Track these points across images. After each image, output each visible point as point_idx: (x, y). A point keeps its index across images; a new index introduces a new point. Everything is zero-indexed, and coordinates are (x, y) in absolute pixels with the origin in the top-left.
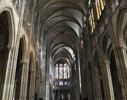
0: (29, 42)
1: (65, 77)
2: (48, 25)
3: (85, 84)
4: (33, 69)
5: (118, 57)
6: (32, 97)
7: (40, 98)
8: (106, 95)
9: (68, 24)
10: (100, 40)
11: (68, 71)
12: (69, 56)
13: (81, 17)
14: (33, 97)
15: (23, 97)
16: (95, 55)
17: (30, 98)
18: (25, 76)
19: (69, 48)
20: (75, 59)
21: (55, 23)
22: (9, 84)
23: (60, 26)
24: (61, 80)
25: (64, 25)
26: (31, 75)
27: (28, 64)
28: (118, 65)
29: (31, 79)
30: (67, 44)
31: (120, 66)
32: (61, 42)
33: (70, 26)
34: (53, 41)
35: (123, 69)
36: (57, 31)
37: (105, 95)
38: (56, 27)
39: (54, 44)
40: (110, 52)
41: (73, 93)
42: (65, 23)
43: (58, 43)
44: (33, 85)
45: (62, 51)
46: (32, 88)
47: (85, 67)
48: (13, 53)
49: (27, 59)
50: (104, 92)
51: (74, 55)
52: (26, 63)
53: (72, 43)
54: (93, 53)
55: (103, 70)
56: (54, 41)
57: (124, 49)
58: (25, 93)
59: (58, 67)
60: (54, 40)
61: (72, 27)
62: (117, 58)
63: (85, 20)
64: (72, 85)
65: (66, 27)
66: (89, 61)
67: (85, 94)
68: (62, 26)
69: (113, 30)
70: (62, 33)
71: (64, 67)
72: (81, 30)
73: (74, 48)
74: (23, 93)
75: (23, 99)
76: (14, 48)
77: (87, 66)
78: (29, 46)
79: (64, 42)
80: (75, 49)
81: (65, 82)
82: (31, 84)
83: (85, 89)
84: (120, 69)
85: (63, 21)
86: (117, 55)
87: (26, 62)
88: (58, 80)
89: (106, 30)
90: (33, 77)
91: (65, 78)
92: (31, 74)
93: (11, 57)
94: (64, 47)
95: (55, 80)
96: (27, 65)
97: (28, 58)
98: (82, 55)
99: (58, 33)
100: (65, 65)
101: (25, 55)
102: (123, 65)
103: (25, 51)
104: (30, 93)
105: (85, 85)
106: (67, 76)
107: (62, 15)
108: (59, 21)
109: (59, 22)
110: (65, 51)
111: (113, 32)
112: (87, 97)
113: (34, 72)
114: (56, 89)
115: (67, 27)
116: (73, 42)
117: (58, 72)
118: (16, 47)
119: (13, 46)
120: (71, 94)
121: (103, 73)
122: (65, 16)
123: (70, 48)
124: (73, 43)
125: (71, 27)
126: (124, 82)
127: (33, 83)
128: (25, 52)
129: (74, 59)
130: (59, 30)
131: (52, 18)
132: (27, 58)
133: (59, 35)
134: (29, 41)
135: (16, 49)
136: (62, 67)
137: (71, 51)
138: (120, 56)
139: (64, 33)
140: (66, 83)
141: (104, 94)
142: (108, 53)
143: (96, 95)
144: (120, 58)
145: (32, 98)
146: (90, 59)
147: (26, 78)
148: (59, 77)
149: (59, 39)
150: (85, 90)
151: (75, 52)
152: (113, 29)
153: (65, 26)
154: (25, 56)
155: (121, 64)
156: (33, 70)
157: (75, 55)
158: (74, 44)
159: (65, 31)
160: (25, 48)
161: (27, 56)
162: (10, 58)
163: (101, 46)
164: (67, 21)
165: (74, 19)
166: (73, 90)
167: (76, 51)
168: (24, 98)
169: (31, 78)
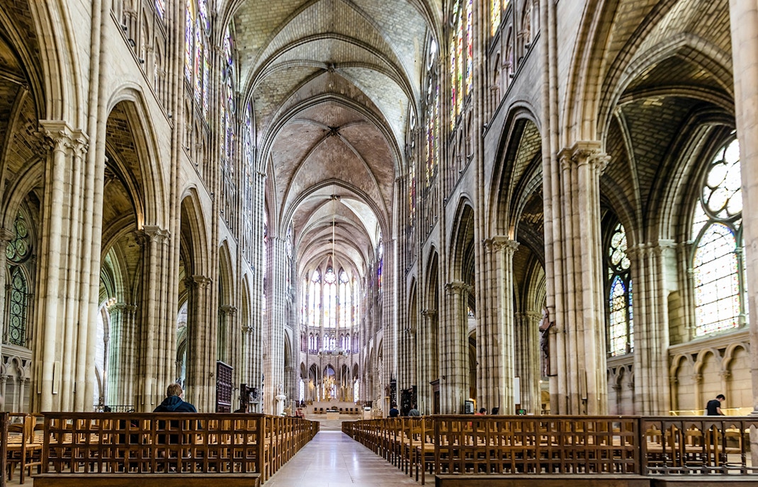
0: (172, 139)
1: (345, 323)
2: (272, 86)
3: (409, 343)
4: (204, 268)
5: (559, 202)
6: (206, 375)
7: (242, 385)
8: (483, 370)
9: (358, 85)
10: (485, 139)
11: (355, 301)
12: (360, 240)
13: (416, 41)
14: (211, 375)
15: (161, 371)
16: (460, 218)
17: (198, 380)
18: (164, 288)
19: (359, 207)
20: (381, 250)
21: (302, 78)
22: (73, 304)
23: (322, 94)
24: (330, 332)
25: (342, 92)
26: (201, 292)
27: (173, 239)
28: (552, 238)
29: (200, 309)
30: (353, 186)
31: (561, 241)
32: (331, 176)
33: (366, 92)
34: (296, 169)
35: (569, 254)
36: (312, 120)
37: (478, 371)
38: (306, 100)
39: (302, 185)
40: (522, 199)
41: (371, 377)
42: (346, 77)
43: (319, 183)
44: (208, 330)
45: (335, 216)
46: (207, 342)
47: (416, 277)
48: (78, 161)
49: (170, 216)
50: (478, 360)
51: (379, 236)
52: (165, 232)
53: (374, 180)
54: (451, 208)
55: (482, 274)
56: (301, 169)
57: (591, 162)
58: (169, 357)
59: (318, 284)
60: (300, 164)
61: (373, 99)
62: (550, 206)
63: (433, 57)
64: (368, 348)
65: (349, 98)
66: (433, 247)
67: (410, 378)
68: (330, 92)
69: (556, 66)
70: (334, 131)
71: (343, 285)
72: (412, 113)
73: (380, 203)
74: (162, 355)
75: (161, 376)
76: (77, 133)
77: (424, 269)
78: (175, 155)
79: (343, 179)
80: (382, 208)
81: (344, 341)
82: (200, 328)
83: (412, 359)
84: (557, 255)
85: (335, 64)
86: (554, 192)
87: (167, 228)
88: (318, 334)
89: (522, 79)
90: (208, 301)
91: (342, 325)
92: (197, 289)
93: (67, 177)
94: (342, 201)
95: (309, 333)
96: (173, 244)
97: (174, 213)
98: (409, 229)
99: (314, 130)
100: (344, 277)
101: (158, 194)
102: (575, 235)
103: (156, 177)
104: (199, 361)
105: (412, 344)
106: (353, 319)
107: (330, 33)
108: (318, 66)
109: (320, 71)
110: (345, 219)
111: (556, 77)
112: (415, 388)
113: (212, 282)
114: (310, 363)
115: (354, 100)
116: (379, 178)
117: (318, 302)
118: (88, 133)
119: (71, 124)
120: (364, 380)
121: (482, 287)
122: (346, 37)
123: (365, 207)
124: (378, 182)
125: (369, 99)
126: (565, 312)
127: (208, 325)
128: (157, 183)
129: (377, 250)
130: (321, 118)
131: (285, 46)
132: (167, 209)
133: (319, 140)
134: (172, 134)
135: (93, 141)
136: (333, 285)
137: (369, 219)
138: (567, 194)
139: (341, 131)
140: (347, 345)
141: (478, 367)
142: (513, 202)
143: (445, 377)
144: (567, 204)
145: (206, 381)
146: (435, 239)
147: (171, 295)
148: (321, 322)
149: (323, 162)
150: (409, 362)
151: (384, 223)
152: (556, 58)
153: (344, 95)
154: (159, 200)
155: (568, 231)
156: (204, 274)
157: (382, 233)
158: (382, 187)
159: (346, 124)
160: (154, 163)
161: (167, 205)
162: (66, 184)
163: (486, 168)
164: (355, 69)
165: (385, 56)
166: (369, 366)
167: (390, 216)
168: (166, 375)
169: (200, 305)
